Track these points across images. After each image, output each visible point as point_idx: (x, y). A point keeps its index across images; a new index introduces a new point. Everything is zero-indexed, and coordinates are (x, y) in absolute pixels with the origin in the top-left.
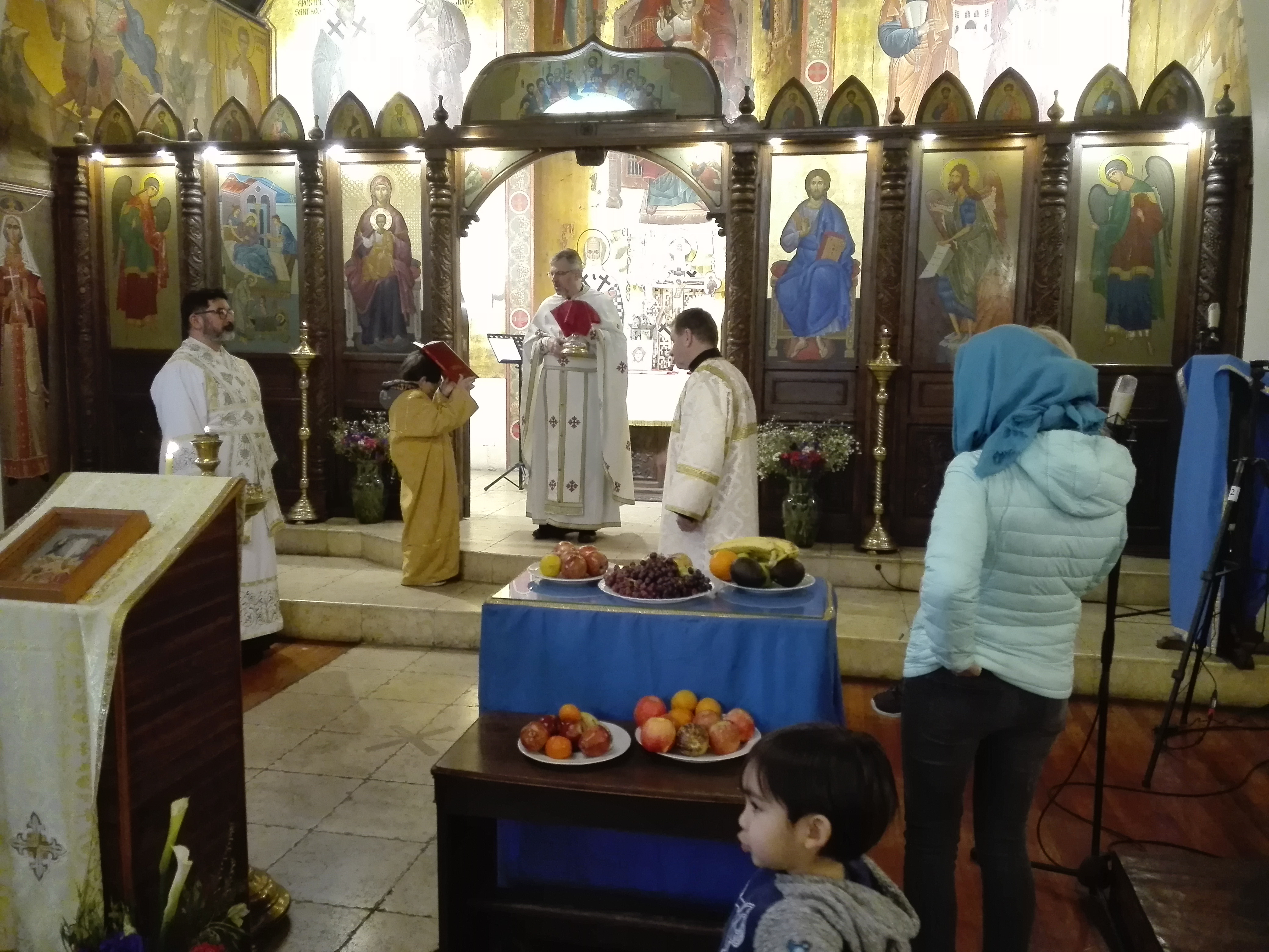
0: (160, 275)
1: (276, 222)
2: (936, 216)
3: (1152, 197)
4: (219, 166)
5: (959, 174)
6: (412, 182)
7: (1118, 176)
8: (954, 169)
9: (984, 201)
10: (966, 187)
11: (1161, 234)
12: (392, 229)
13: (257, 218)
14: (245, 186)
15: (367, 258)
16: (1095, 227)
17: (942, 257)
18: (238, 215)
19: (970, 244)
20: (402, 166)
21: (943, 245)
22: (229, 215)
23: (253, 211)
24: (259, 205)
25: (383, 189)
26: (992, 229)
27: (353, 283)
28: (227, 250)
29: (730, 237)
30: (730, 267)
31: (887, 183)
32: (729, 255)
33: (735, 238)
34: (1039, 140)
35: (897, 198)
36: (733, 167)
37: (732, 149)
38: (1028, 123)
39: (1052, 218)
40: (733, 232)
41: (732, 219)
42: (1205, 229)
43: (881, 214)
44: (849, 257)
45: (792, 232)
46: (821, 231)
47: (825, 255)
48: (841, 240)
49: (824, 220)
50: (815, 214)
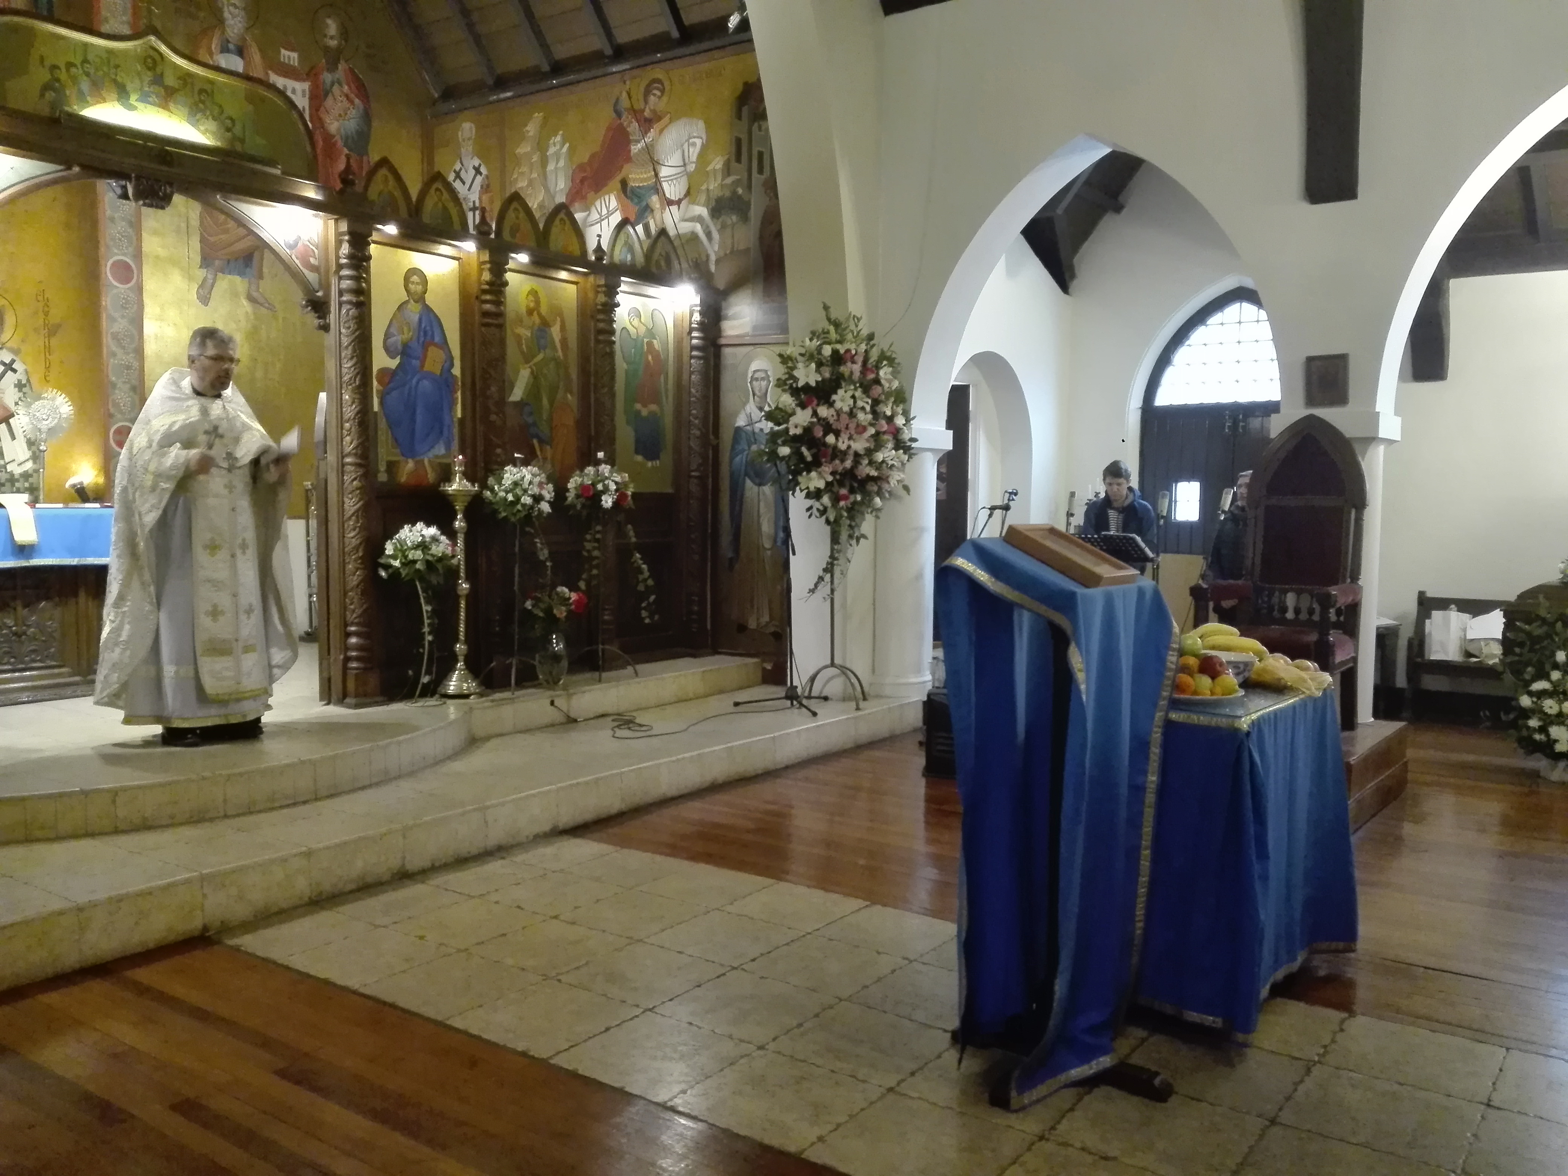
2: (518, 338)
3: (656, 344)
5: (533, 299)
7: (636, 322)
8: (530, 293)
9: (552, 329)
10: (539, 314)
11: (662, 376)
16: (625, 366)
17: (525, 380)
19: (545, 371)
21: (525, 369)
26: (559, 357)
29: (340, 333)
30: (344, 371)
31: (488, 297)
32: (343, 355)
33: (354, 336)
34: (591, 279)
35: (500, 315)
36: (345, 249)
37: (344, 227)
38: (582, 260)
39: (611, 355)
40: (349, 328)
41: (344, 311)
42: (693, 377)
43: (483, 329)
44: (449, 370)
45: (394, 336)
46: (422, 339)
47: (428, 367)
48: (441, 352)
49: (425, 327)
50: (414, 318)
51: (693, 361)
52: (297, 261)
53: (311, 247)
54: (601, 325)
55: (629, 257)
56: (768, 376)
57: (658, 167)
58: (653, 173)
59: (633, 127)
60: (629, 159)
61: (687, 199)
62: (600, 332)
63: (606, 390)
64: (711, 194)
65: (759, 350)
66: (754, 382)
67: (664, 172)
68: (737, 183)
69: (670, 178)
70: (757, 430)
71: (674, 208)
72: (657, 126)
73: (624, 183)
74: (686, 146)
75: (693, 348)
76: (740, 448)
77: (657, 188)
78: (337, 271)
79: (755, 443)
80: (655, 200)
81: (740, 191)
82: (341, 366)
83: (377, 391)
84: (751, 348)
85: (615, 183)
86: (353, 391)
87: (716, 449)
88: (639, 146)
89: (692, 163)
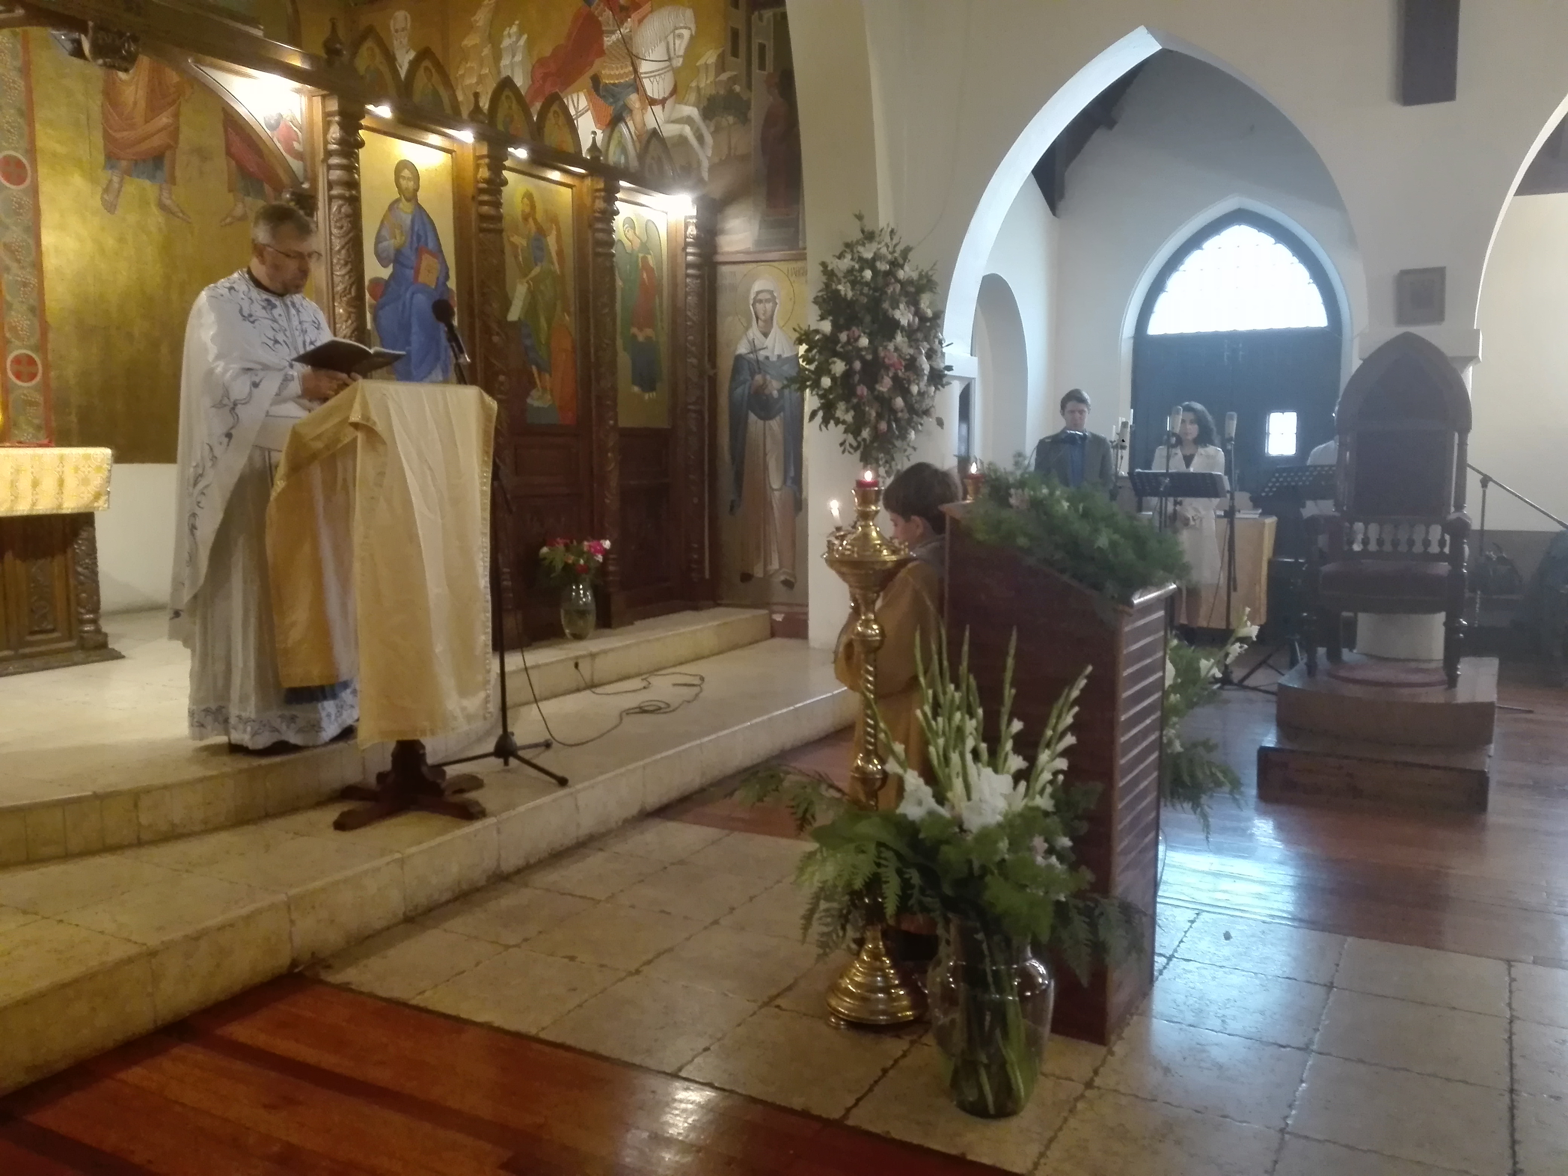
2: (515, 248)
3: (650, 260)
5: (528, 202)
7: (630, 234)
8: (526, 195)
9: (549, 239)
10: (535, 220)
11: (657, 298)
16: (621, 283)
17: (523, 296)
19: (542, 287)
21: (522, 284)
26: (555, 271)
29: (331, 234)
30: (337, 280)
31: (485, 198)
32: (335, 261)
33: (347, 239)
34: (588, 182)
35: (499, 218)
36: (335, 132)
37: (333, 105)
38: (578, 160)
39: (610, 270)
40: (341, 227)
41: (334, 209)
42: (690, 298)
43: (481, 235)
44: (445, 285)
45: (386, 240)
46: (415, 245)
47: (422, 278)
48: (436, 261)
49: (418, 230)
50: (408, 220)
51: (688, 280)
52: (279, 145)
53: (295, 128)
54: (600, 236)
55: (623, 160)
56: (774, 298)
57: (637, 61)
58: (631, 69)
59: (606, 16)
60: (601, 52)
61: (674, 96)
62: (598, 243)
63: (606, 310)
64: (703, 92)
65: (762, 267)
66: (757, 304)
67: (645, 67)
68: (733, 80)
69: (652, 74)
70: (761, 358)
71: (657, 109)
72: (635, 16)
73: (596, 80)
74: (670, 38)
75: (689, 265)
76: (742, 378)
77: (636, 85)
78: (325, 160)
79: (760, 373)
80: (634, 99)
81: (737, 88)
82: (332, 274)
83: (370, 306)
84: (754, 265)
85: (585, 80)
86: (349, 304)
87: (713, 381)
88: (614, 37)
89: (678, 57)
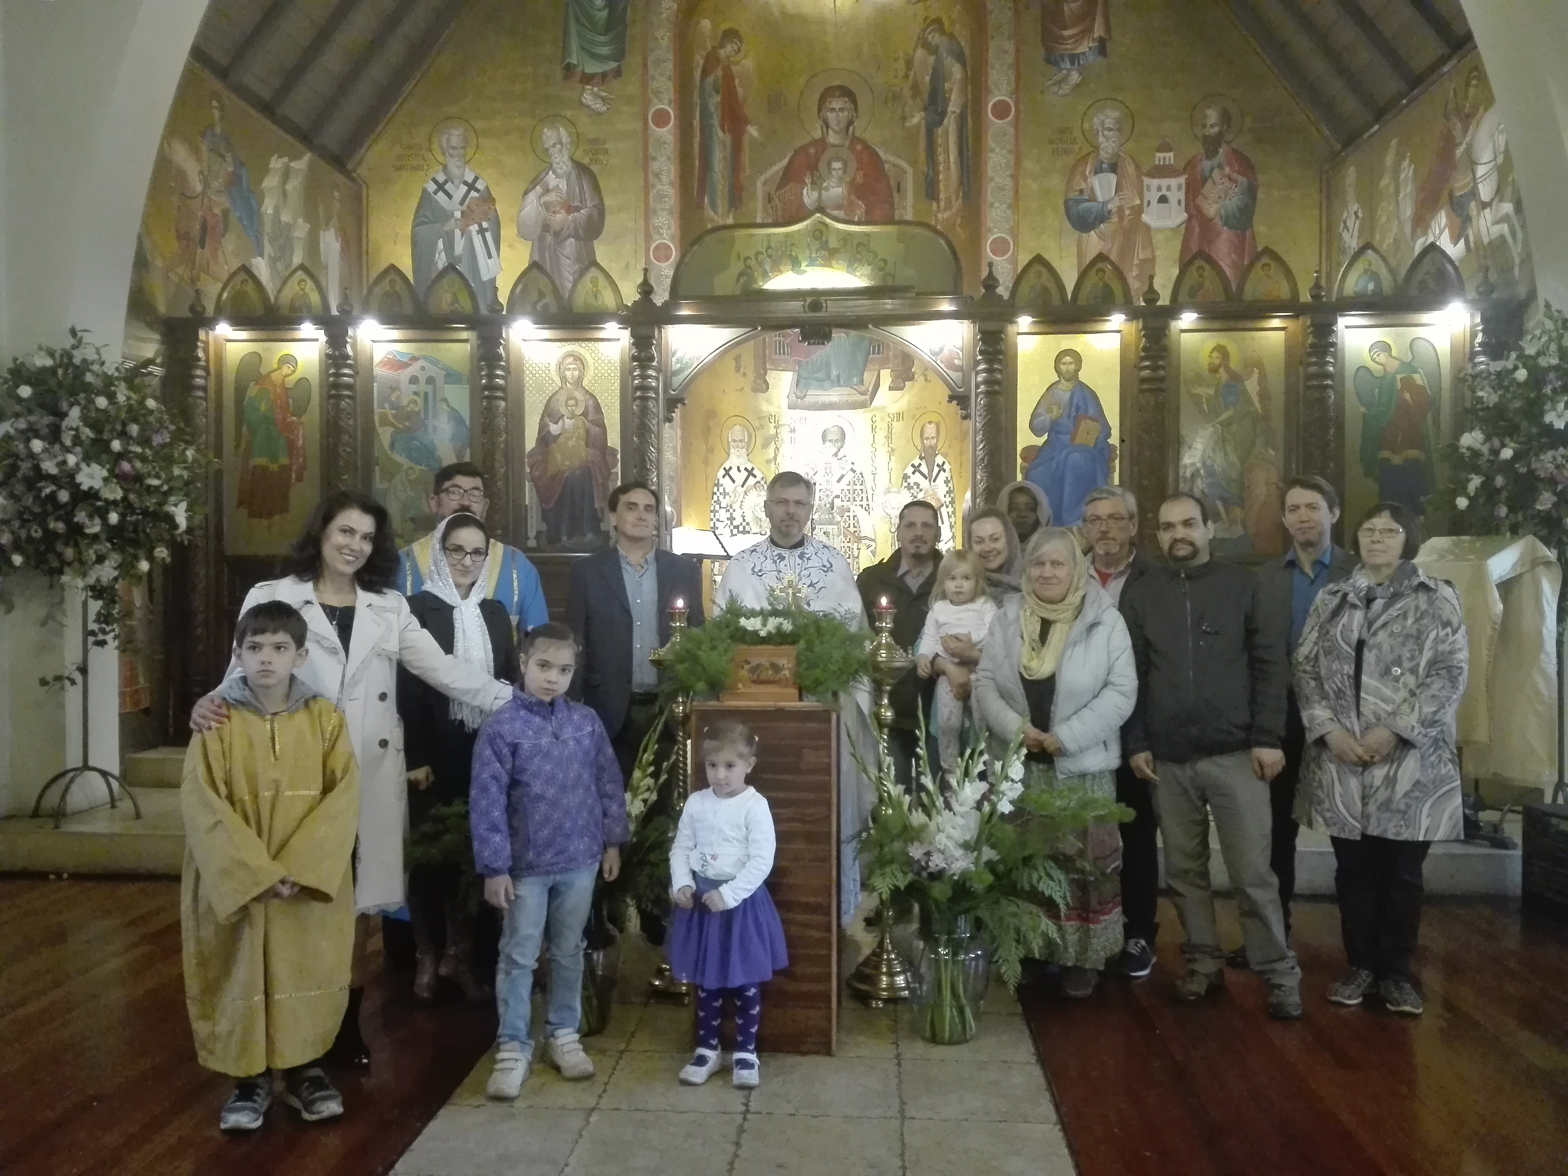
0: (294, 467)
1: (444, 406)
2: (1196, 399)
3: (1418, 379)
4: (374, 341)
5: (1219, 355)
6: (609, 361)
7: (1382, 358)
8: (1213, 350)
9: (1246, 383)
10: (1228, 369)
11: (1429, 416)
12: (585, 414)
13: (420, 401)
14: (406, 365)
15: (554, 446)
16: (1362, 409)
17: (1206, 441)
18: (398, 398)
19: (1234, 428)
20: (596, 344)
21: (1205, 429)
22: (385, 398)
23: (416, 393)
24: (423, 387)
25: (575, 369)
26: (1256, 411)
27: (537, 473)
28: (381, 437)
29: (976, 419)
31: (1146, 363)
32: (977, 438)
34: (1301, 321)
35: (1157, 379)
36: (979, 347)
38: (1293, 303)
40: (981, 415)
41: (979, 400)
43: (1140, 396)
44: (1105, 440)
45: (1042, 415)
46: (1073, 415)
47: (1079, 440)
48: (1095, 424)
49: (1077, 403)
50: (1065, 396)
54: (1313, 369)
58: (1472, 176)
59: (1458, 129)
60: (1454, 166)
61: (1497, 197)
71: (1487, 211)
72: (1475, 121)
73: (1451, 195)
74: (1497, 136)
77: (1475, 193)
78: (975, 367)
80: (1472, 207)
82: (975, 449)
85: (1445, 197)
88: (1462, 149)
89: (1500, 154)
